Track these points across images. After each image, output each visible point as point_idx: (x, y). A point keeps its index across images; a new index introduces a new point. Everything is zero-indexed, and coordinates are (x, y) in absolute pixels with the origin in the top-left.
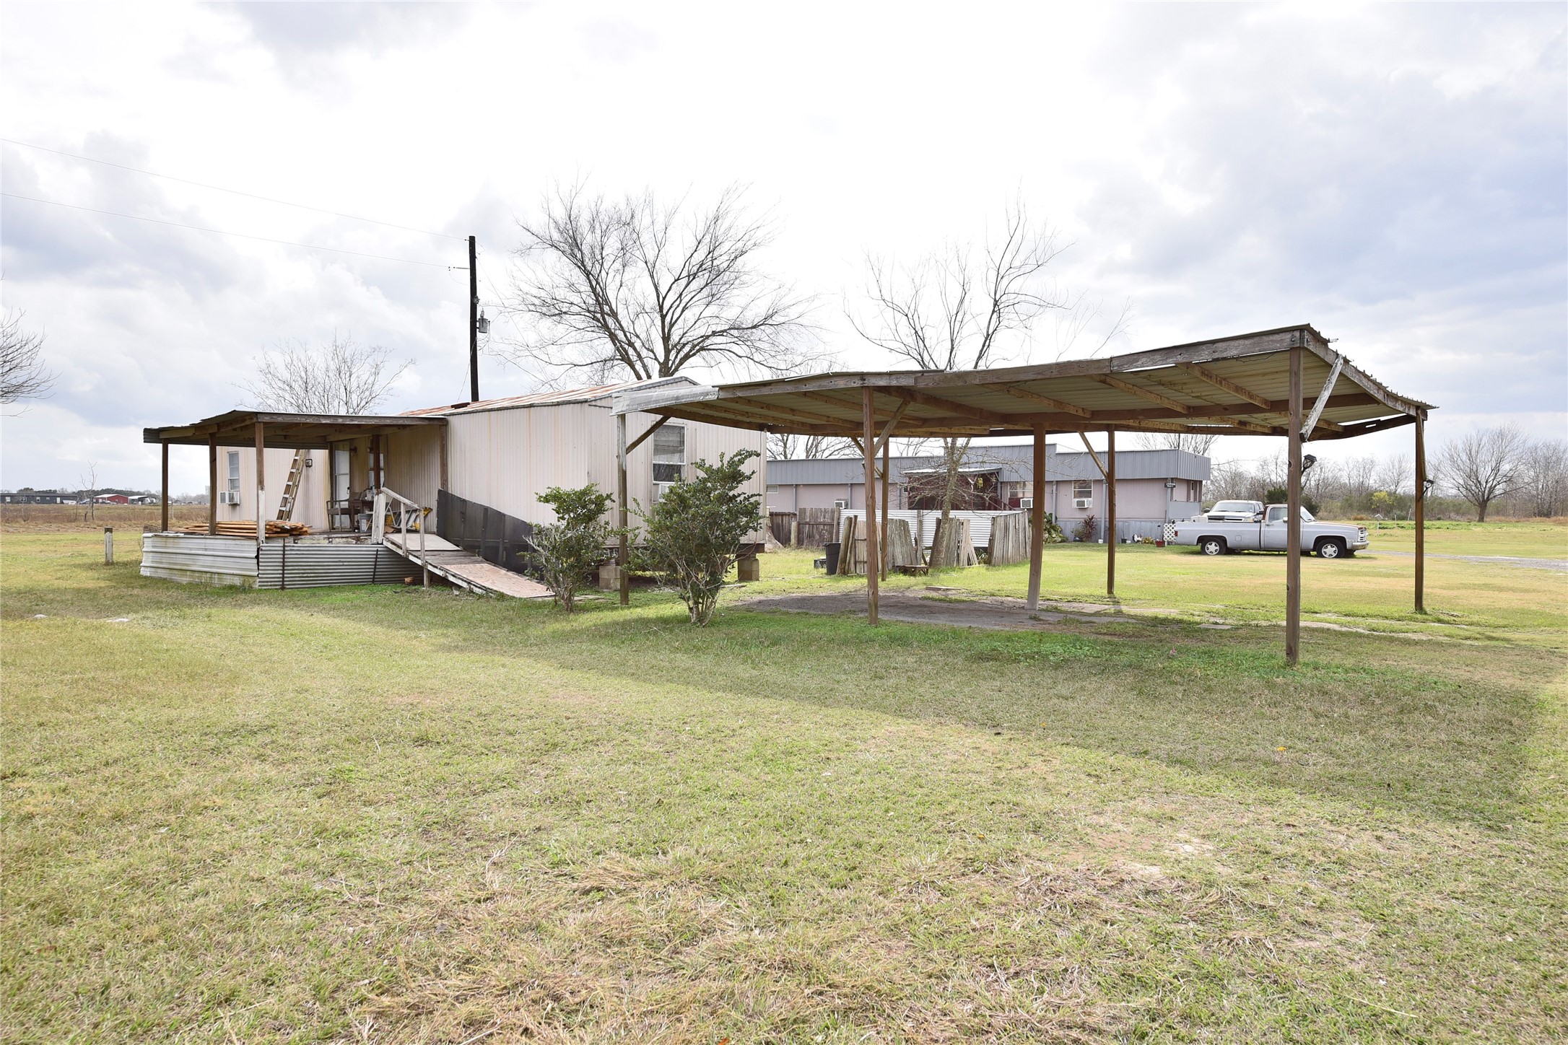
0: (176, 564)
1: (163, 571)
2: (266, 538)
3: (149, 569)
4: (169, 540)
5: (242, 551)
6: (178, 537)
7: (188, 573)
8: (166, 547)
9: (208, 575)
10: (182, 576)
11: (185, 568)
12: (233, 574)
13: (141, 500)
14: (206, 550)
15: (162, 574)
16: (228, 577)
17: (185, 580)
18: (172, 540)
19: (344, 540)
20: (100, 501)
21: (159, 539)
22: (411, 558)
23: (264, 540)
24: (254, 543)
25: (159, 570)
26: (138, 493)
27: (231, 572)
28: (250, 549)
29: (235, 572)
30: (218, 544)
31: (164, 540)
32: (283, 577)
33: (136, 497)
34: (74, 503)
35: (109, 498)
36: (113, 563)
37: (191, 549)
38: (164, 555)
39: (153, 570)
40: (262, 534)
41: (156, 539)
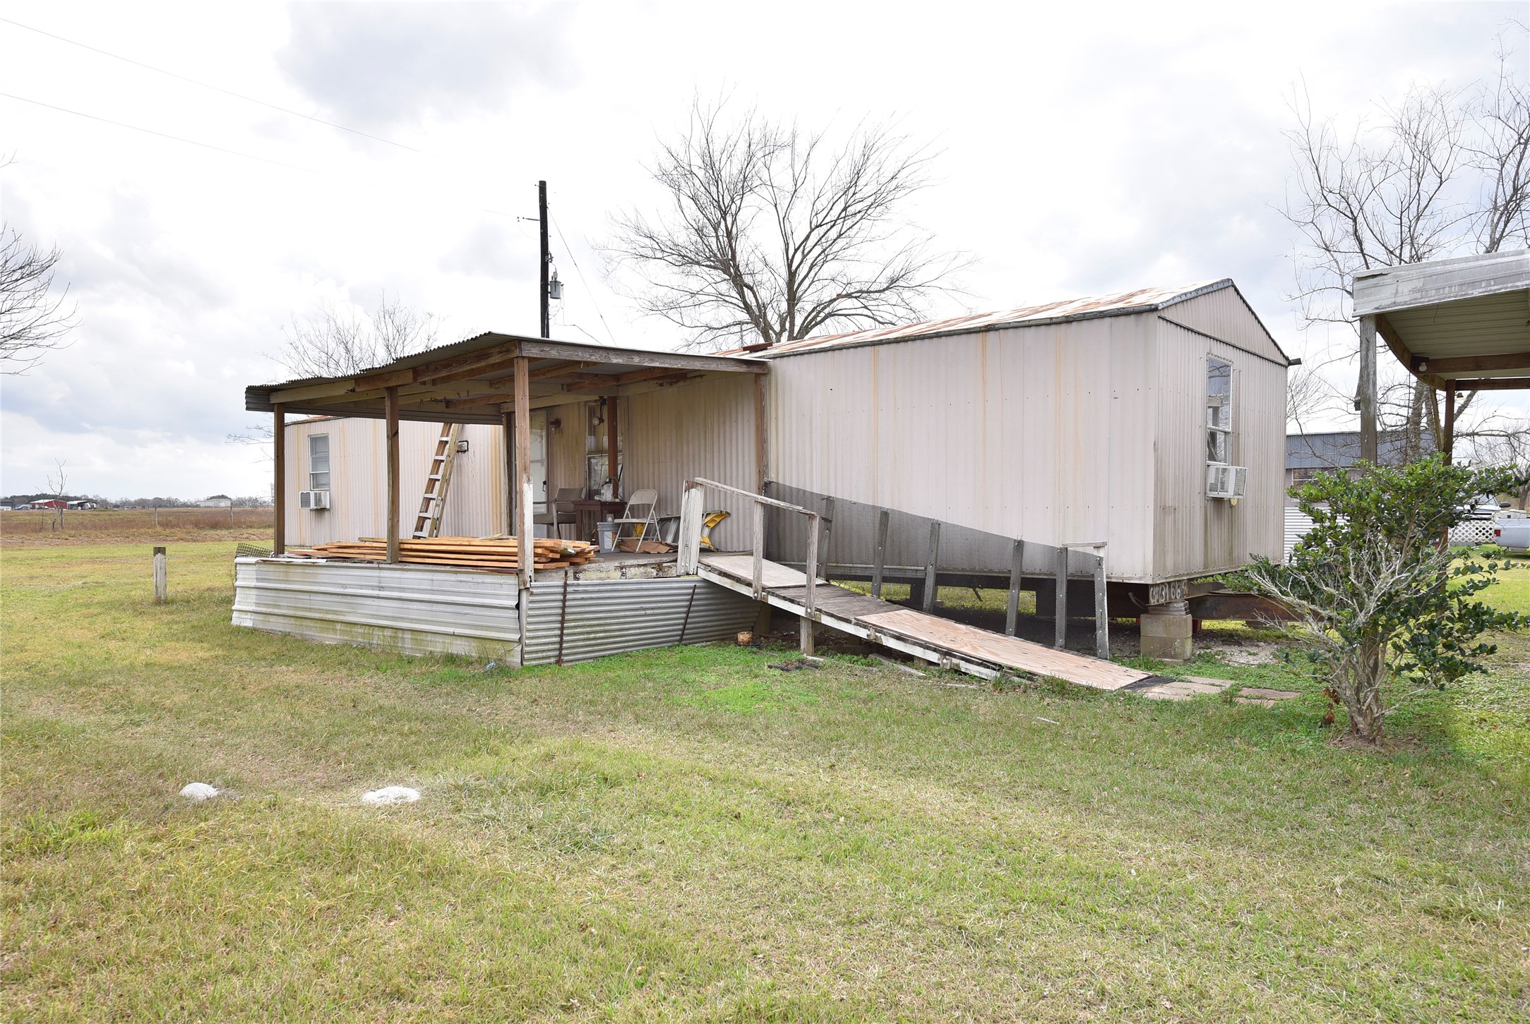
0: (310, 610)
1: (281, 620)
2: (536, 571)
3: (249, 616)
4: (292, 569)
5: (476, 595)
6: (314, 565)
7: (338, 626)
8: (287, 581)
9: (388, 633)
10: (322, 630)
11: (330, 617)
12: (454, 635)
13: (81, 505)
14: (381, 588)
15: (278, 625)
16: (439, 639)
17: (331, 638)
18: (299, 570)
19: (642, 569)
20: (37, 506)
21: (272, 568)
22: (773, 601)
23: (532, 574)
24: (512, 580)
25: (273, 619)
26: (76, 498)
27: (450, 630)
28: (502, 591)
29: (458, 631)
30: (413, 580)
31: (282, 569)
32: (561, 642)
33: (76, 502)
34: (9, 508)
35: (46, 504)
36: (166, 602)
37: (344, 586)
38: (282, 594)
39: (261, 617)
40: (529, 565)
41: (264, 568)
